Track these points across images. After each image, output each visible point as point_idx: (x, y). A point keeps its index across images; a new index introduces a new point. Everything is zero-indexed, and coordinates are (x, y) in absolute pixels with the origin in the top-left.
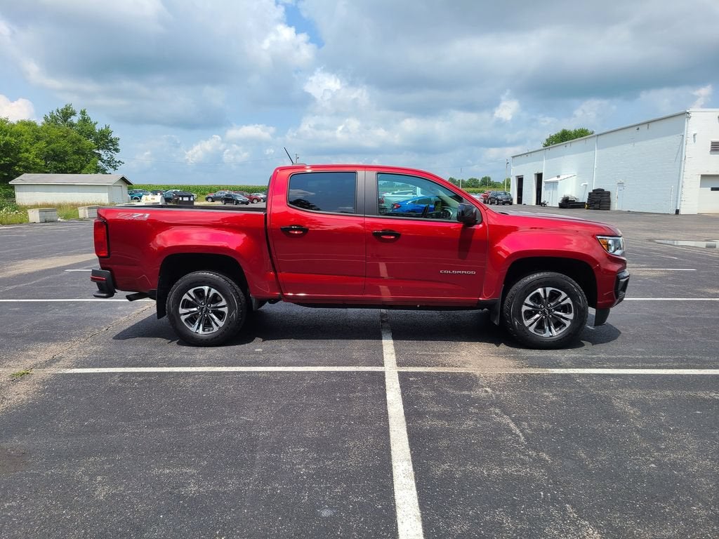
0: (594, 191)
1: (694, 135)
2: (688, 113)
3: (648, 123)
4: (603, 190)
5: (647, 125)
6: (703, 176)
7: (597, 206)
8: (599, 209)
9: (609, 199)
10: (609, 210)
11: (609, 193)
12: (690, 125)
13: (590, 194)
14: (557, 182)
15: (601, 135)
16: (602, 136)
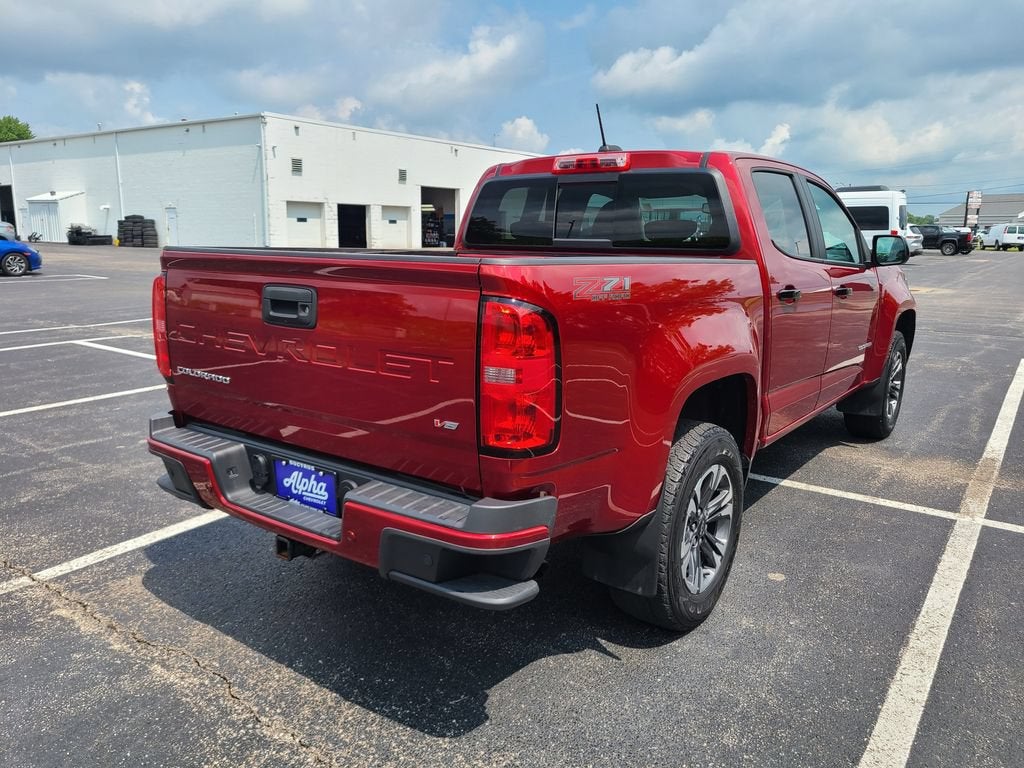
0: (126, 218)
1: (274, 148)
2: (263, 117)
3: (203, 123)
4: (142, 217)
5: (201, 127)
6: (289, 203)
7: (138, 241)
8: (143, 246)
9: (155, 230)
10: (157, 247)
11: (152, 222)
12: (267, 134)
13: (120, 223)
14: (55, 203)
15: (122, 132)
16: (124, 135)
